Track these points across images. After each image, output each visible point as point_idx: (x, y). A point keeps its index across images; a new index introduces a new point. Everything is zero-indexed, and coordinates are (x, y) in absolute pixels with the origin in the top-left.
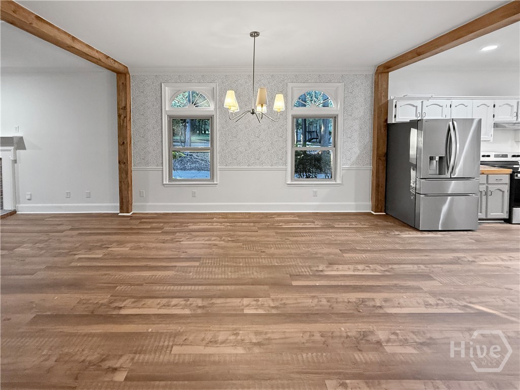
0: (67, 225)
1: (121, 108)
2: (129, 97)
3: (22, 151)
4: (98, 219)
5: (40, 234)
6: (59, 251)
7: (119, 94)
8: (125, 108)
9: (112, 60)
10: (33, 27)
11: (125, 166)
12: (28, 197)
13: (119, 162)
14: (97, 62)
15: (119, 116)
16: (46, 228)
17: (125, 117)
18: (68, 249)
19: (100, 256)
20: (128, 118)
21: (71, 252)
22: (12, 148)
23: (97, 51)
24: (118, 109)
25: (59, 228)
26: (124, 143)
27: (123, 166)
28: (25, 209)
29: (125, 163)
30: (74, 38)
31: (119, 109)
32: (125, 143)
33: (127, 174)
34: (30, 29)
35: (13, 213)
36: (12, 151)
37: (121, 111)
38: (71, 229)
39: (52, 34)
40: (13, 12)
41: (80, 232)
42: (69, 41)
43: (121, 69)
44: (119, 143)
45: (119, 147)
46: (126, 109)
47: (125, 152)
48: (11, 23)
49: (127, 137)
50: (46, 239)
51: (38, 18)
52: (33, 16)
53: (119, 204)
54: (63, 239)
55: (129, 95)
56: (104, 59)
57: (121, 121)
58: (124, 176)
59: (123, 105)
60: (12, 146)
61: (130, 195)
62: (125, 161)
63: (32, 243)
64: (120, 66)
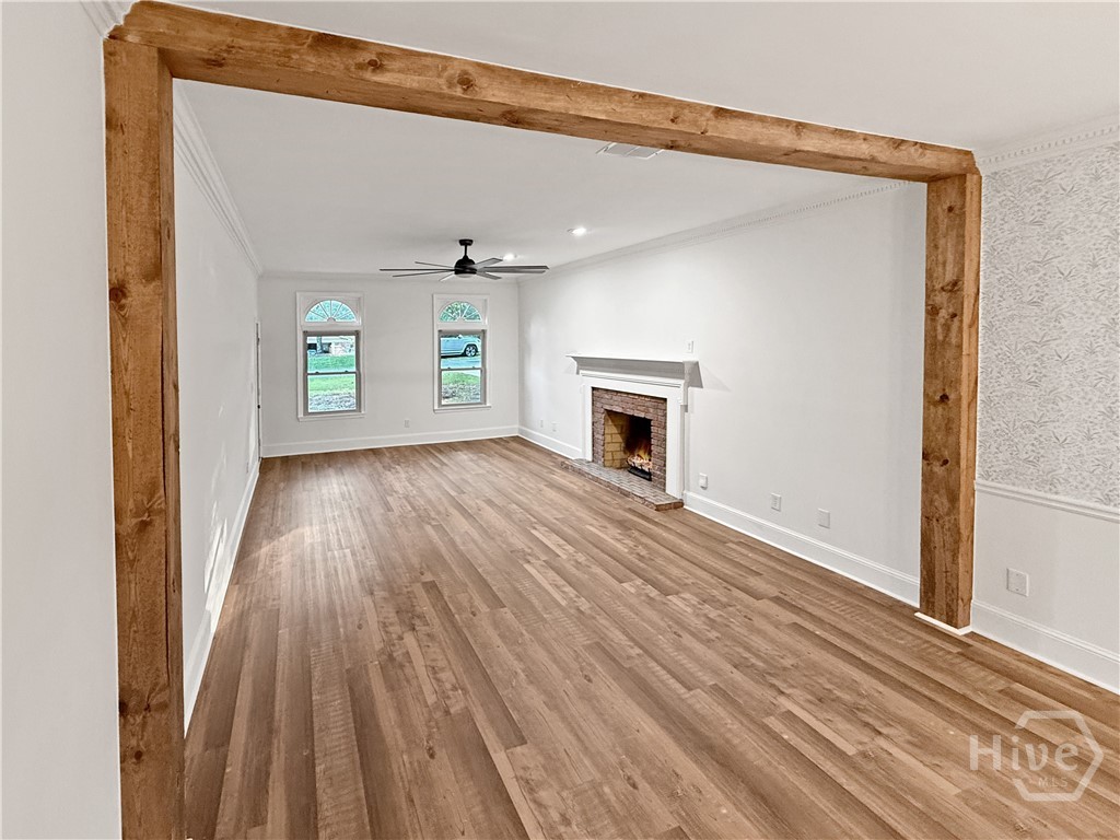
0: (769, 582)
1: (938, 287)
2: (974, 250)
3: (696, 389)
4: (849, 599)
5: (713, 581)
6: (747, 655)
7: (933, 245)
8: (954, 287)
9: (912, 149)
10: (709, 139)
11: (949, 471)
12: (702, 482)
13: (925, 456)
14: (865, 167)
15: (932, 311)
16: (727, 569)
17: (954, 316)
18: (765, 661)
19: (851, 750)
20: (967, 319)
21: (769, 674)
22: (682, 382)
23: (866, 138)
24: (930, 292)
25: (753, 582)
26: (944, 398)
27: (938, 469)
28: (697, 503)
29: (946, 462)
30: (800, 127)
31: (934, 290)
32: (952, 396)
33: (954, 498)
34: (704, 145)
35: (679, 505)
36: (682, 387)
37: (941, 298)
38: (777, 600)
39: (746, 138)
40: (673, 121)
41: (799, 620)
42: (787, 140)
43: (947, 164)
44: (926, 395)
45: (926, 409)
46: (961, 290)
47: (950, 427)
48: (671, 148)
49: (958, 381)
50: (724, 600)
51: (720, 112)
52: (709, 114)
53: (917, 581)
54: (759, 622)
55: (975, 241)
56: (885, 154)
57: (939, 329)
58: (942, 502)
59: (949, 276)
60: (683, 378)
61: (961, 570)
62: (946, 454)
63: (696, 595)
64: (944, 155)
